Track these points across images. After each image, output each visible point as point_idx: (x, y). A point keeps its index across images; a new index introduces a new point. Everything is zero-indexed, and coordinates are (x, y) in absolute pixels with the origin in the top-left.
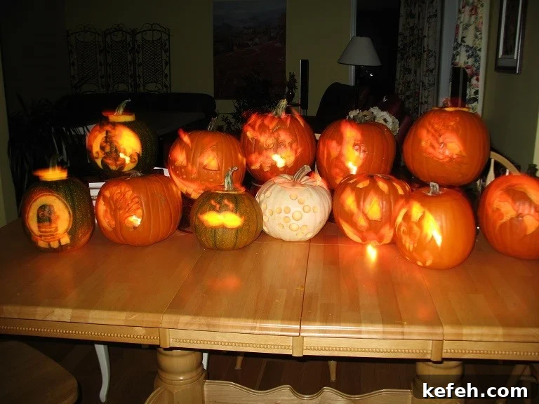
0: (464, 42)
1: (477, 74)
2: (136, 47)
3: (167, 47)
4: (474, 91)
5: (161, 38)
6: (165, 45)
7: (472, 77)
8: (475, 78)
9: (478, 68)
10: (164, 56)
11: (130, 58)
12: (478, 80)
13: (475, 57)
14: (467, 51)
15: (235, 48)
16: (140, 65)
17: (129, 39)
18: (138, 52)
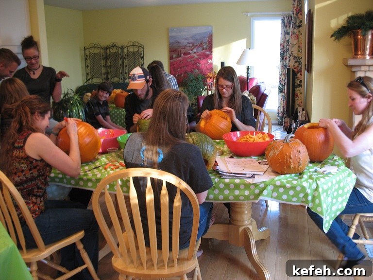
0: (292, 54)
1: (300, 71)
2: (124, 56)
3: (142, 55)
4: (299, 81)
5: (139, 50)
6: (141, 54)
7: (298, 73)
8: (299, 73)
9: (301, 68)
10: (140, 61)
11: (120, 63)
12: (301, 75)
13: (299, 62)
14: (294, 59)
15: (182, 55)
16: (126, 66)
17: (120, 51)
18: (125, 59)
